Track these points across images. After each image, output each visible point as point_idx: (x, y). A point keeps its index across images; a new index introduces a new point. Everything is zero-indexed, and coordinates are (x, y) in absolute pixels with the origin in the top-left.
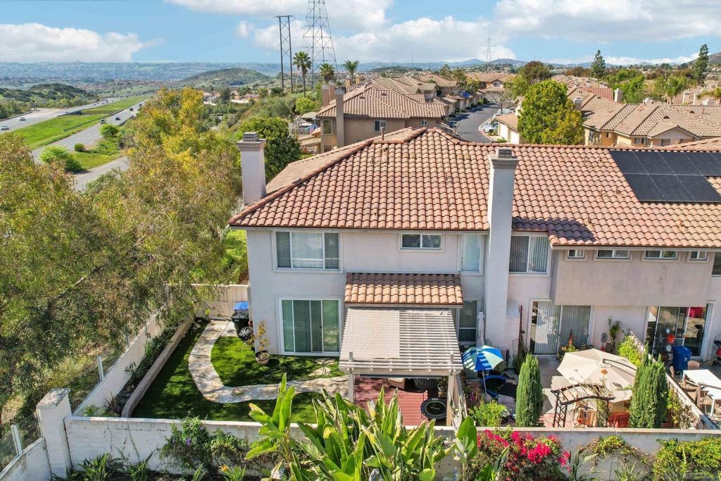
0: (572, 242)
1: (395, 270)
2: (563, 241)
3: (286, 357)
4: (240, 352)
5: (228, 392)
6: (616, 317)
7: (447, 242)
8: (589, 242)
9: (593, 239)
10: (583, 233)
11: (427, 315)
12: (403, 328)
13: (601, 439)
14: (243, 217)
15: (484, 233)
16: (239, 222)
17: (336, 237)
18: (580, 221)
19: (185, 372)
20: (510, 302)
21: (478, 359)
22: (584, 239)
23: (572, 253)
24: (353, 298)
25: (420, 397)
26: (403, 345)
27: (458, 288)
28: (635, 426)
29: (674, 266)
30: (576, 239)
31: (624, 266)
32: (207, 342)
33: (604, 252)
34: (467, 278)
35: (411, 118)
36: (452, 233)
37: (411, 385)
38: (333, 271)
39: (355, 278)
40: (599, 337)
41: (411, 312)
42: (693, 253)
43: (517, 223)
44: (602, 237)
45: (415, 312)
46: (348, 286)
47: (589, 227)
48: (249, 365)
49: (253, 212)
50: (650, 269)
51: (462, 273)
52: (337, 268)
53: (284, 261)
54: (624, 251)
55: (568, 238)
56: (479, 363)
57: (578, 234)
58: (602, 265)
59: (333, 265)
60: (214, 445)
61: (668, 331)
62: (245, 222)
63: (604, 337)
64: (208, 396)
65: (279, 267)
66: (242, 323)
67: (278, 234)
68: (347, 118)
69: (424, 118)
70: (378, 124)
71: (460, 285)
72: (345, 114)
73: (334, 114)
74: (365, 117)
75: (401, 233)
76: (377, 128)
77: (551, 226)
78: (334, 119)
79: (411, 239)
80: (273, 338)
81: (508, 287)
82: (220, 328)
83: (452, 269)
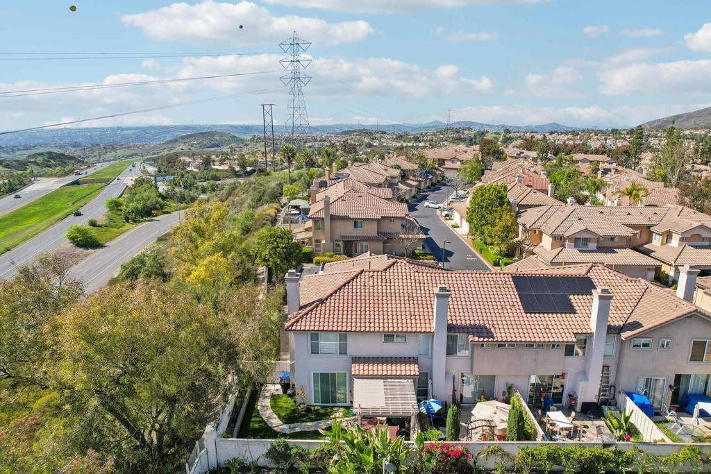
0: (481, 339)
1: (380, 355)
2: (476, 339)
3: (314, 406)
4: (286, 403)
5: (285, 426)
6: (511, 381)
7: (410, 338)
8: (491, 339)
9: (494, 338)
10: (489, 334)
11: (399, 382)
12: (386, 390)
13: (489, 447)
14: (292, 325)
15: (431, 334)
16: (290, 328)
17: (346, 336)
18: (488, 326)
19: (258, 416)
20: (447, 373)
21: (428, 407)
22: (489, 338)
23: (482, 345)
24: (357, 373)
25: (397, 428)
26: (386, 400)
27: (416, 366)
28: (508, 440)
29: (542, 352)
30: (484, 338)
31: (513, 352)
32: (265, 397)
33: (501, 345)
34: (422, 360)
35: (383, 218)
36: (412, 334)
37: (391, 421)
38: (343, 356)
39: (357, 360)
40: (501, 393)
41: (389, 380)
42: (554, 345)
43: (451, 328)
44: (499, 336)
45: (393, 380)
46: (353, 365)
47: (493, 330)
48: (294, 411)
49: (297, 321)
50: (528, 354)
51: (420, 357)
52: (346, 353)
53: (315, 350)
54: (513, 344)
55: (479, 337)
56: (428, 409)
57: (485, 334)
58: (500, 352)
59: (343, 351)
60: (293, 451)
61: (542, 389)
63: (504, 393)
64: (276, 429)
65: (312, 353)
66: (286, 386)
67: (311, 334)
68: (333, 218)
69: (393, 217)
70: (356, 223)
71: (417, 364)
72: (331, 215)
73: (322, 215)
74: (346, 218)
75: (383, 334)
76: (356, 226)
77: (470, 330)
78: (323, 219)
79: (389, 336)
80: (308, 395)
81: (446, 365)
82: (271, 388)
83: (414, 354)
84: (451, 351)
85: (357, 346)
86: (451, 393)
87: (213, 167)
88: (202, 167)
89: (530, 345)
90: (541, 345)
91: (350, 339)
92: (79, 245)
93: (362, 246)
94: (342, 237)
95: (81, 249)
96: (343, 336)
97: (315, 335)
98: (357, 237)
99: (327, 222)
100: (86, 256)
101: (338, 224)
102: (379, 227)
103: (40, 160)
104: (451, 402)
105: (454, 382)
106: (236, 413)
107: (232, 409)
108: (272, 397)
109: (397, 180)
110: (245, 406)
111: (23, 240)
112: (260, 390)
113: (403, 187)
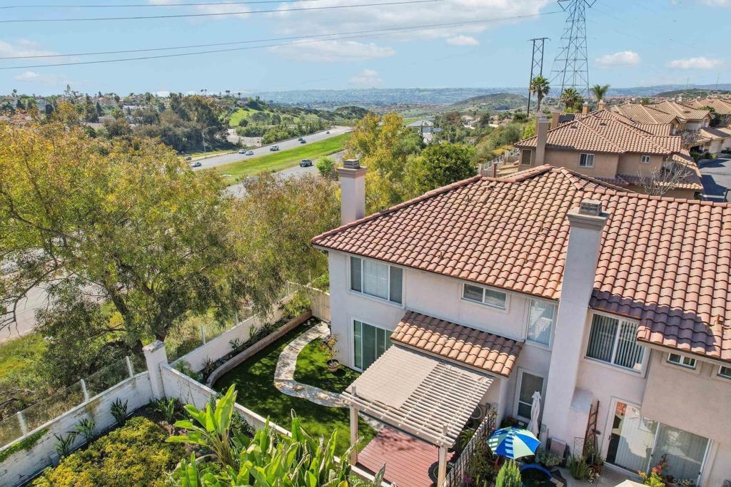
0: (670, 342)
1: (455, 320)
2: (656, 337)
7: (513, 302)
9: (708, 347)
10: (699, 334)
12: (428, 381)
14: (323, 239)
17: (401, 271)
18: (704, 318)
20: (578, 390)
22: (693, 343)
23: (675, 358)
24: (399, 337)
26: (413, 398)
27: (512, 357)
30: (679, 340)
34: (532, 350)
35: (628, 153)
38: (395, 305)
40: (718, 483)
45: (466, 373)
46: (401, 324)
49: (334, 234)
51: (528, 343)
52: (400, 302)
55: (666, 336)
58: (725, 386)
59: (396, 298)
63: (727, 485)
64: (276, 384)
65: (352, 289)
67: (352, 258)
68: (550, 148)
70: (584, 157)
71: (517, 355)
72: (548, 145)
73: (534, 142)
75: (464, 283)
76: (582, 163)
77: (649, 315)
78: (534, 149)
79: (475, 290)
80: (346, 354)
81: (580, 372)
82: (324, 330)
83: (517, 333)
84: (595, 350)
85: (419, 294)
86: (581, 431)
87: (491, 125)
88: (479, 125)
91: (409, 280)
96: (397, 270)
97: (356, 259)
99: (540, 154)
102: (620, 166)
104: (577, 451)
105: (594, 413)
106: (248, 344)
107: (245, 337)
108: (313, 341)
109: (700, 125)
110: (267, 340)
111: (289, 167)
112: (308, 328)
113: (707, 135)
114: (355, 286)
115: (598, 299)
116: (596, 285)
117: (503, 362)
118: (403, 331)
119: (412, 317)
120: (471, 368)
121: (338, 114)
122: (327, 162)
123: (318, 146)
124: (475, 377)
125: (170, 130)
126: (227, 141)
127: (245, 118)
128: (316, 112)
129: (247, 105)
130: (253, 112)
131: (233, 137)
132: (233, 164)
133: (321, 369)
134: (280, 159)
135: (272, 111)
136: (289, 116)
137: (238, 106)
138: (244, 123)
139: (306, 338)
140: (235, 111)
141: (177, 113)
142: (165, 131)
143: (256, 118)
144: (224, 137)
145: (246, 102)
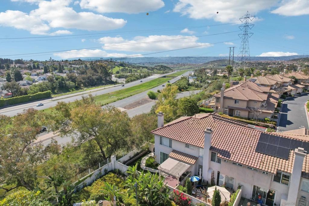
1: (183, 152)
2: (221, 156)
10: (229, 156)
12: (176, 165)
13: (201, 203)
18: (230, 152)
19: (140, 161)
20: (210, 169)
23: (225, 161)
24: (171, 156)
26: (173, 168)
29: (257, 174)
34: (200, 159)
35: (251, 100)
41: (181, 162)
42: (264, 172)
45: (185, 164)
46: (171, 152)
49: (156, 130)
50: (248, 172)
51: (199, 157)
52: (171, 147)
54: (241, 165)
55: (223, 156)
57: (226, 156)
58: (235, 167)
59: (170, 146)
61: (259, 194)
62: (153, 133)
68: (225, 98)
69: (256, 101)
70: (236, 101)
71: (196, 160)
72: (224, 96)
73: (220, 96)
74: (231, 98)
75: (185, 144)
76: (235, 103)
78: (220, 98)
79: (187, 145)
80: (158, 160)
81: (210, 164)
82: (152, 154)
83: (197, 156)
84: (213, 159)
85: (175, 146)
86: (210, 178)
87: (218, 74)
89: (250, 168)
90: (256, 170)
91: (173, 142)
92: (150, 98)
93: (237, 112)
94: (229, 107)
95: (151, 99)
96: (171, 140)
97: (161, 137)
98: (235, 107)
99: (222, 99)
100: (151, 102)
101: (227, 100)
102: (248, 104)
103: (158, 68)
104: (210, 182)
105: (213, 174)
106: (133, 157)
107: (132, 155)
108: (150, 157)
109: (288, 84)
110: (138, 156)
111: (137, 94)
112: (148, 154)
113: (290, 88)
114: (161, 143)
115: (212, 148)
116: (212, 145)
117: (193, 161)
118: (172, 154)
119: (174, 151)
120: (186, 163)
121: (155, 68)
122: (151, 93)
123: (148, 84)
124: (187, 165)
125: (91, 77)
126: (111, 80)
127: (118, 70)
128: (146, 68)
129: (119, 65)
130: (121, 68)
131: (114, 79)
132: (116, 92)
133: (152, 163)
134: (133, 90)
135: (129, 67)
136: (135, 69)
137: (115, 65)
138: (118, 72)
139: (148, 156)
140: (114, 67)
141: (93, 70)
142: (89, 77)
143: (122, 70)
144: (110, 79)
145: (119, 64)
